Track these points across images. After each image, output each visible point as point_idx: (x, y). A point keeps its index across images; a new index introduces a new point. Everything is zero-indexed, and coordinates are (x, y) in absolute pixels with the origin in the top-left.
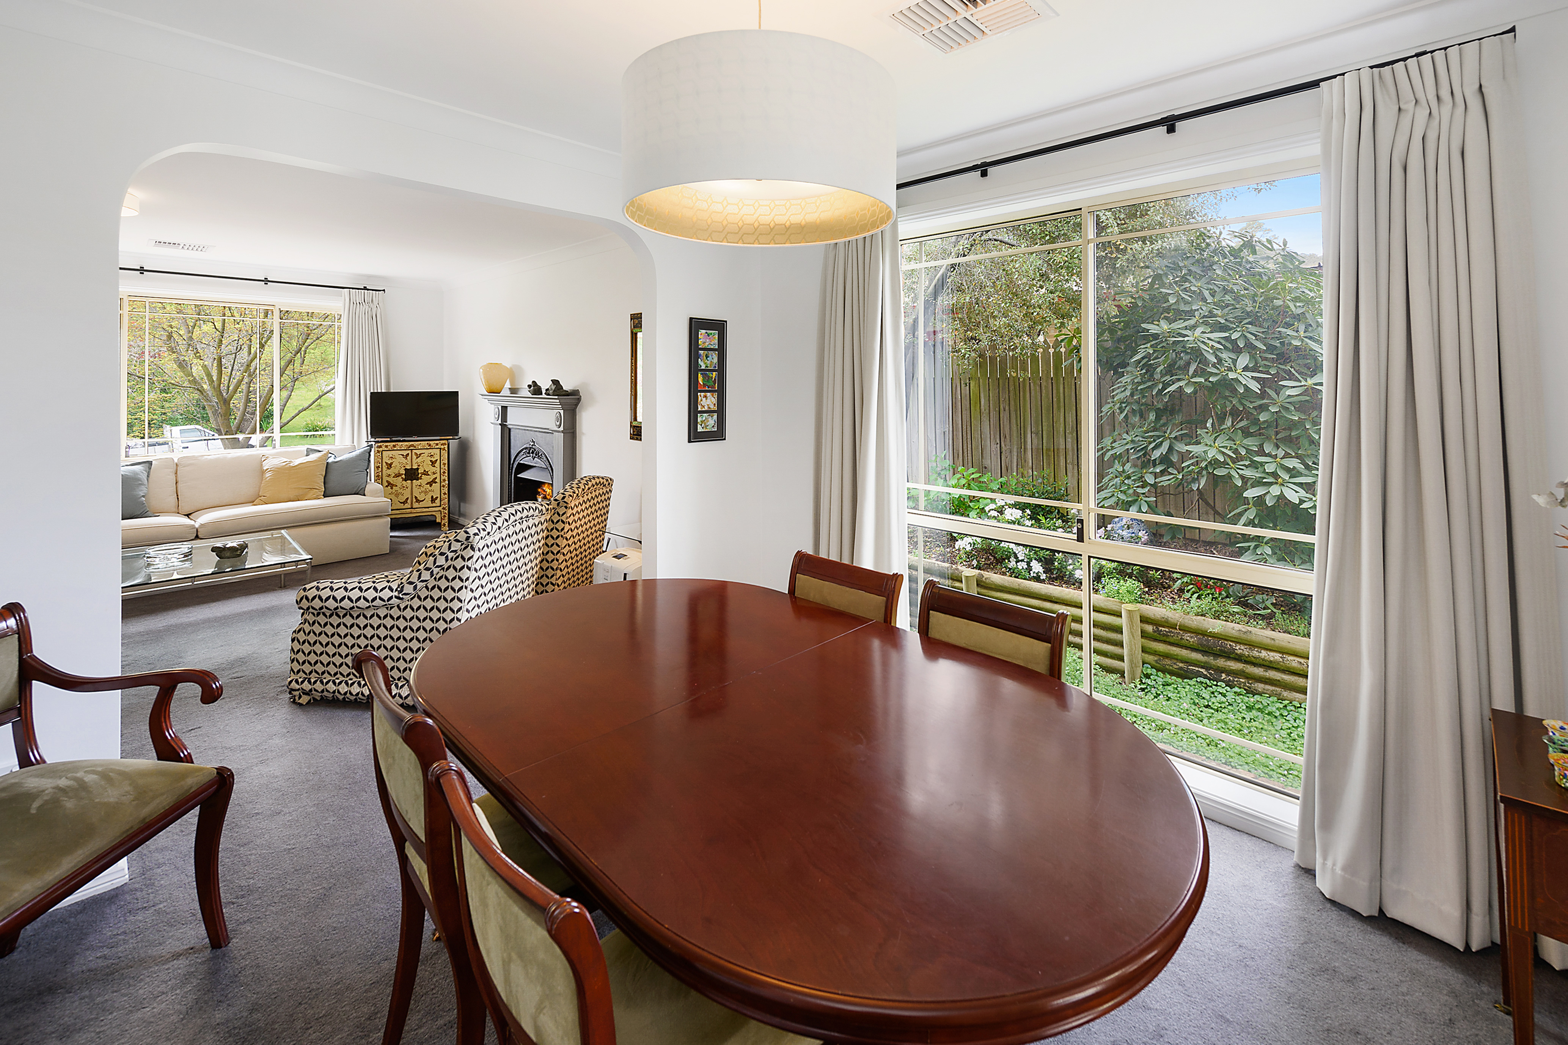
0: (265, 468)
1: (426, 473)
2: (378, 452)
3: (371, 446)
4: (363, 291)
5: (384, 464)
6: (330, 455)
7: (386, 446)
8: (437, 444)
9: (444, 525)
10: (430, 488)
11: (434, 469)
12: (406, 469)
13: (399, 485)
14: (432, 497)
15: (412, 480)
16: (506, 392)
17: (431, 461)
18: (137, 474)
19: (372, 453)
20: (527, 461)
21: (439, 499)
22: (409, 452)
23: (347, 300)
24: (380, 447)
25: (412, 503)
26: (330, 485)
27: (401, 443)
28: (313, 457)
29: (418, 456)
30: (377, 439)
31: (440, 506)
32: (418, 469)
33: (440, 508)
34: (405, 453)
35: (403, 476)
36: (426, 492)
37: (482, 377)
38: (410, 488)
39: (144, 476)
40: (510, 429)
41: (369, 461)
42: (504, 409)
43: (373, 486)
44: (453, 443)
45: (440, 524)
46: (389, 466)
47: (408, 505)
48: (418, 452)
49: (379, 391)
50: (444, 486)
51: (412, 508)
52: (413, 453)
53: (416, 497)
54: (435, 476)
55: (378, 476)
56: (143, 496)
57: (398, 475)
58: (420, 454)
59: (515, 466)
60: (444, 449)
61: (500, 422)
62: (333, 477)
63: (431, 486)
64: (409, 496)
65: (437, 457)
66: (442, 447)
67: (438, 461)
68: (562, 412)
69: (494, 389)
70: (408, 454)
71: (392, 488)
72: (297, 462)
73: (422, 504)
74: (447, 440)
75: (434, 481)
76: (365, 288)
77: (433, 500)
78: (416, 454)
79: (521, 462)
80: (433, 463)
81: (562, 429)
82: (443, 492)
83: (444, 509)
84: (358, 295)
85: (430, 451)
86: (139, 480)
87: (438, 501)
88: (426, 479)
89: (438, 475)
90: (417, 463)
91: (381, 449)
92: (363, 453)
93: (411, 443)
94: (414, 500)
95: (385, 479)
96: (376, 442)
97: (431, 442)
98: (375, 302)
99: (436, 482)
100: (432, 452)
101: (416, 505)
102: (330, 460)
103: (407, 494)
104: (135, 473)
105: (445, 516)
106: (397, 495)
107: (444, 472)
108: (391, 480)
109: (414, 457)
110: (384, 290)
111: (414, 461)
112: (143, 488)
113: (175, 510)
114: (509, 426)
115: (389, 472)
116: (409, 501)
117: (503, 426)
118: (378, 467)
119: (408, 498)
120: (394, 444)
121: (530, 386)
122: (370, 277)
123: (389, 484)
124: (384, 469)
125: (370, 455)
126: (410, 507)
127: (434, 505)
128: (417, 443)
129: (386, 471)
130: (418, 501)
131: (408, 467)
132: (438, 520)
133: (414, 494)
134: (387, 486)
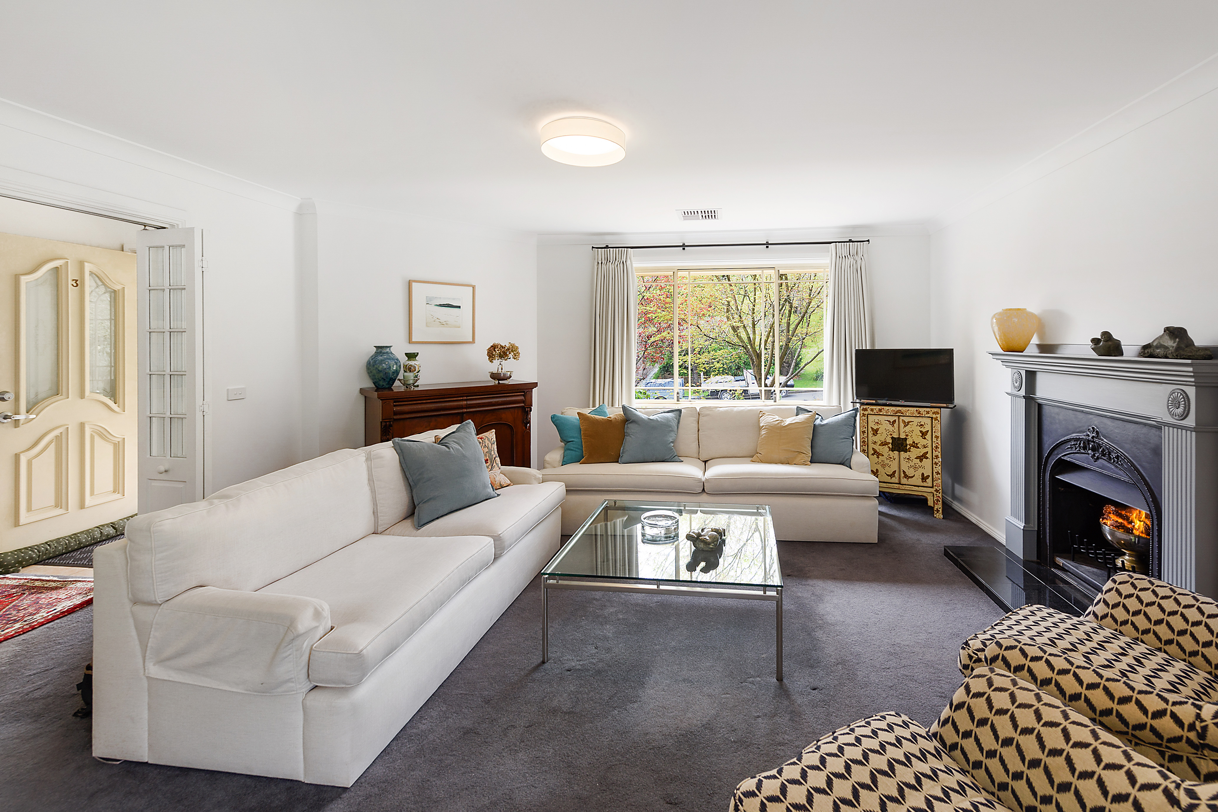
0: (761, 425)
1: (915, 445)
2: (864, 415)
3: (856, 410)
4: (848, 243)
5: (870, 429)
6: (817, 416)
7: (872, 410)
8: (928, 413)
9: (938, 511)
10: (920, 464)
11: (924, 442)
12: (892, 438)
13: (886, 455)
14: (923, 474)
15: (899, 452)
16: (1032, 350)
17: (921, 432)
18: (670, 421)
19: (858, 418)
20: (1078, 459)
21: (930, 478)
22: (896, 418)
23: (834, 255)
24: (865, 410)
25: (900, 478)
26: (817, 450)
27: (887, 408)
28: (802, 417)
29: (906, 424)
30: (862, 401)
31: (932, 487)
32: (906, 439)
33: (932, 490)
34: (892, 419)
35: (890, 445)
36: (915, 468)
37: (996, 329)
38: (897, 460)
39: (674, 424)
40: (1040, 406)
41: (855, 427)
42: (1031, 375)
43: (859, 458)
44: (945, 412)
45: (932, 508)
46: (875, 432)
47: (895, 480)
48: (907, 419)
49: (864, 348)
50: (936, 464)
51: (900, 484)
52: (901, 421)
53: (904, 471)
54: (925, 450)
55: (864, 442)
56: (672, 442)
57: (884, 444)
58: (908, 422)
59: (1052, 462)
60: (936, 419)
61: (1023, 392)
62: (821, 441)
63: (921, 461)
64: (897, 469)
65: (928, 428)
66: (934, 416)
67: (930, 432)
68: (1191, 392)
69: (1015, 345)
70: (895, 421)
71: (878, 457)
72: (788, 421)
73: (911, 481)
74: (940, 408)
75: (924, 456)
76: (850, 241)
77: (924, 478)
78: (904, 422)
79: (1065, 458)
80: (924, 434)
81: (1191, 421)
82: (935, 470)
83: (937, 491)
84: (843, 249)
85: (920, 419)
86: (670, 426)
87: (929, 481)
88: (914, 453)
89: (929, 449)
90: (905, 432)
91: (866, 413)
92: (848, 418)
93: (900, 408)
94: (902, 475)
95: (871, 446)
96: (862, 404)
97: (921, 409)
98: (860, 255)
99: (927, 458)
100: (923, 421)
101: (904, 481)
102: (818, 422)
103: (894, 467)
104: (668, 419)
105: (938, 500)
106: (884, 466)
107: (937, 447)
108: (877, 447)
109: (902, 425)
110: (868, 241)
111: (902, 430)
112: (673, 434)
113: (696, 455)
114: (1040, 401)
115: (875, 438)
116: (896, 475)
117: (1030, 399)
118: (864, 432)
119: (895, 471)
120: (880, 407)
121: (1095, 341)
122: (854, 228)
123: (875, 452)
124: (870, 435)
125: (855, 420)
126: (897, 481)
127: (925, 484)
128: (904, 409)
129: (871, 438)
130: (906, 476)
131: (895, 436)
132: (930, 503)
133: (902, 468)
134: (873, 454)
